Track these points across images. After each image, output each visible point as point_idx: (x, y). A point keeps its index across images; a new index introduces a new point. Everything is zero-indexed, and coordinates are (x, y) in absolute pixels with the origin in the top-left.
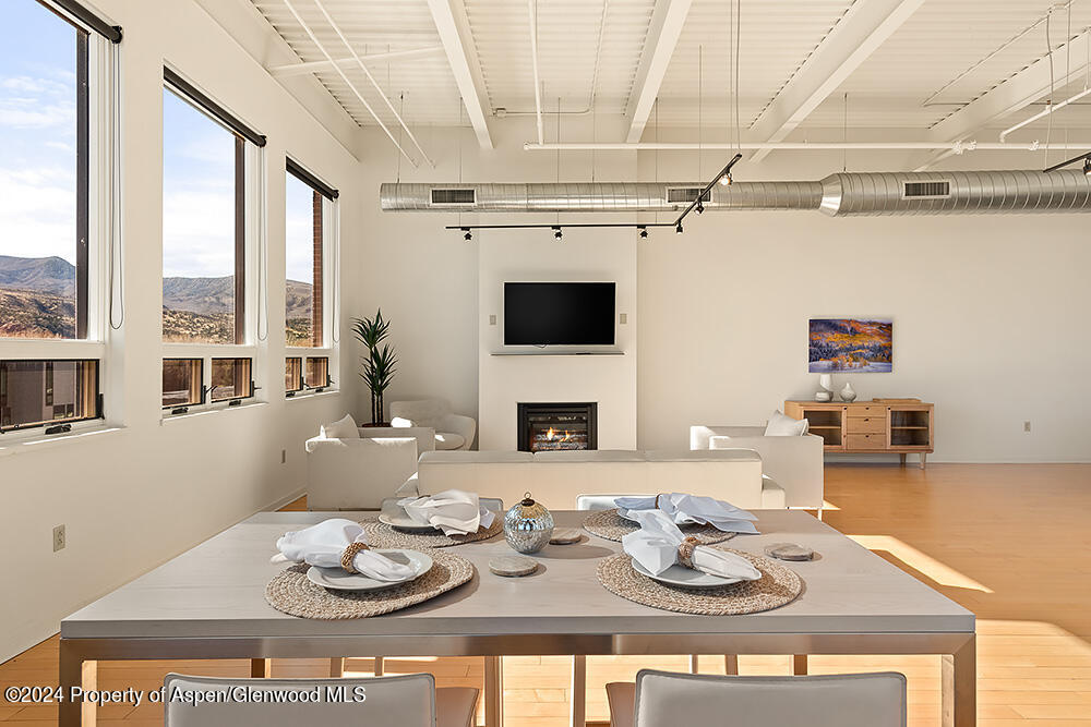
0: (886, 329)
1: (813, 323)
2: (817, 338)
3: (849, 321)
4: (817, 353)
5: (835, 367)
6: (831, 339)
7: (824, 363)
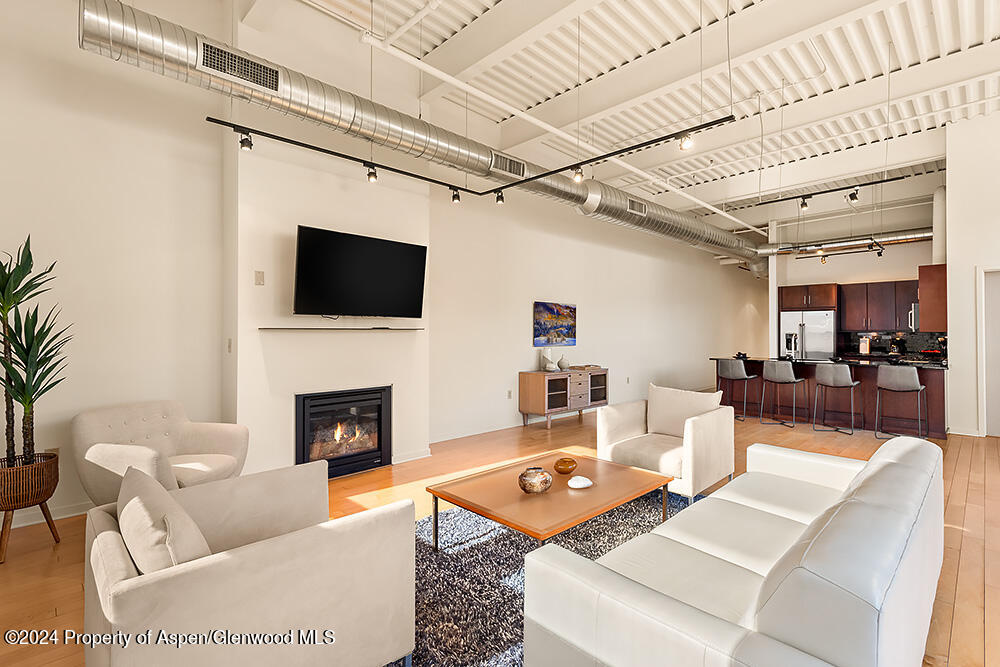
0: (573, 310)
1: (537, 305)
2: (537, 317)
3: (556, 305)
4: (539, 330)
5: (548, 342)
6: (546, 319)
7: (543, 339)
